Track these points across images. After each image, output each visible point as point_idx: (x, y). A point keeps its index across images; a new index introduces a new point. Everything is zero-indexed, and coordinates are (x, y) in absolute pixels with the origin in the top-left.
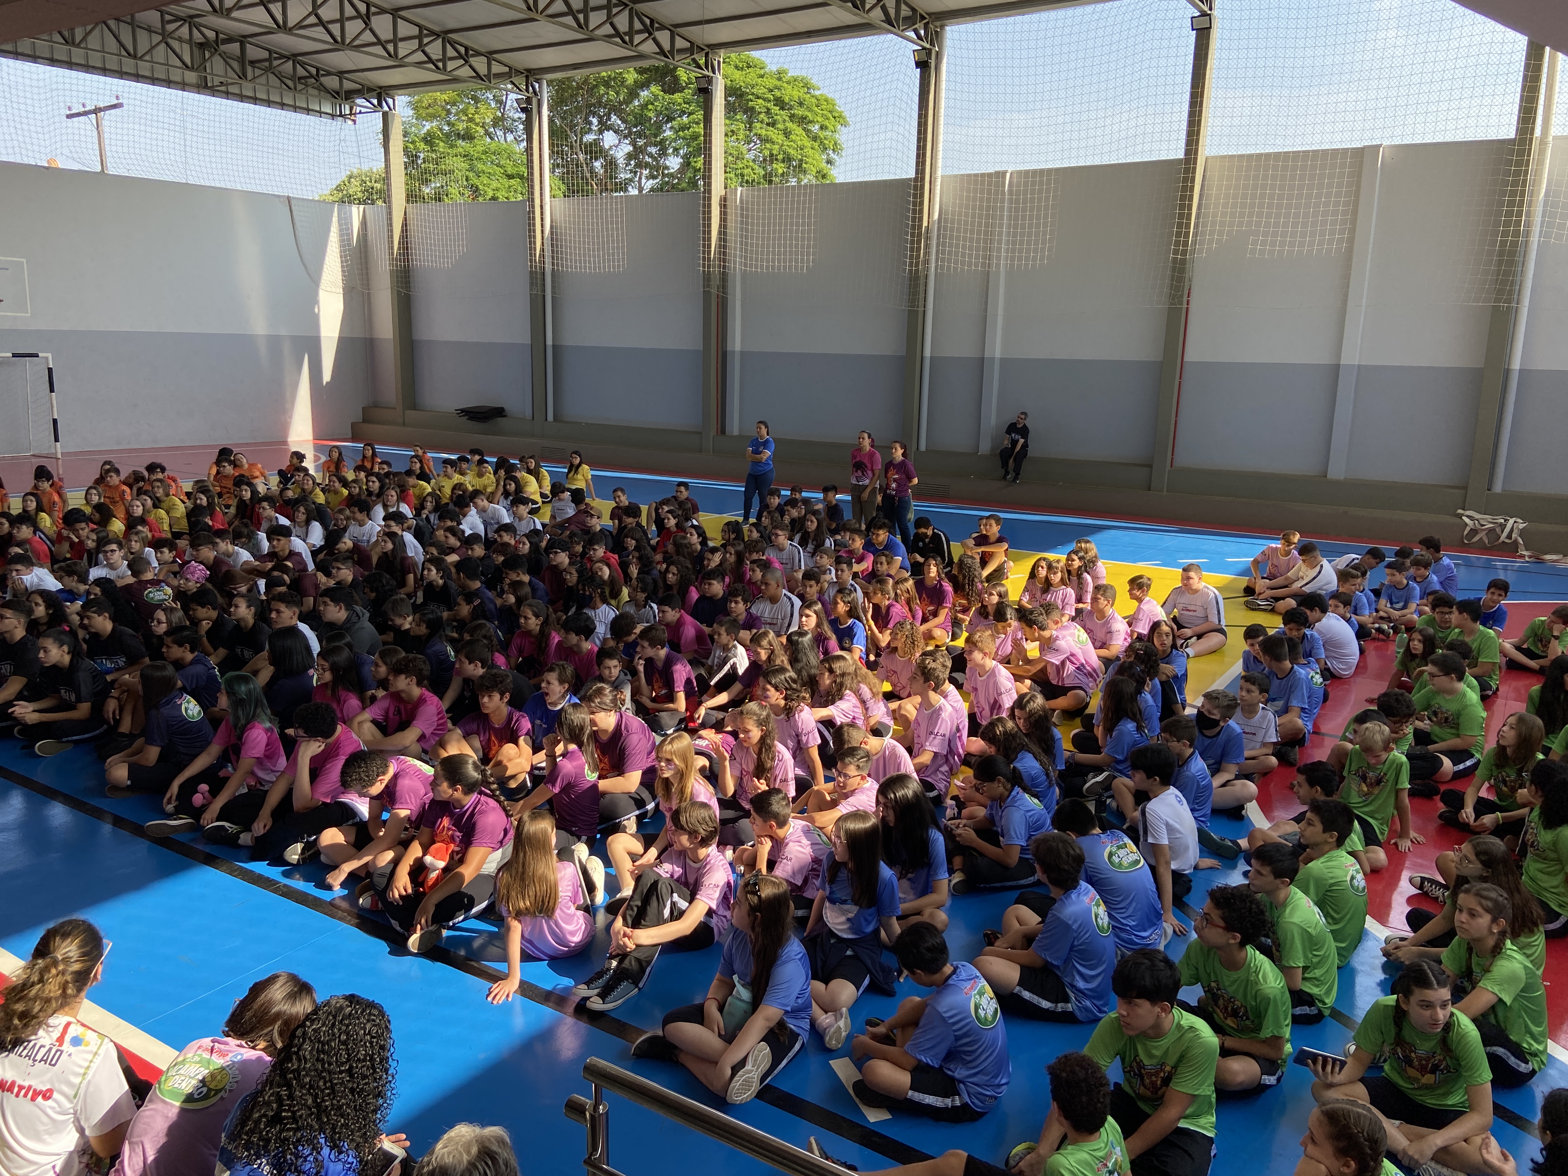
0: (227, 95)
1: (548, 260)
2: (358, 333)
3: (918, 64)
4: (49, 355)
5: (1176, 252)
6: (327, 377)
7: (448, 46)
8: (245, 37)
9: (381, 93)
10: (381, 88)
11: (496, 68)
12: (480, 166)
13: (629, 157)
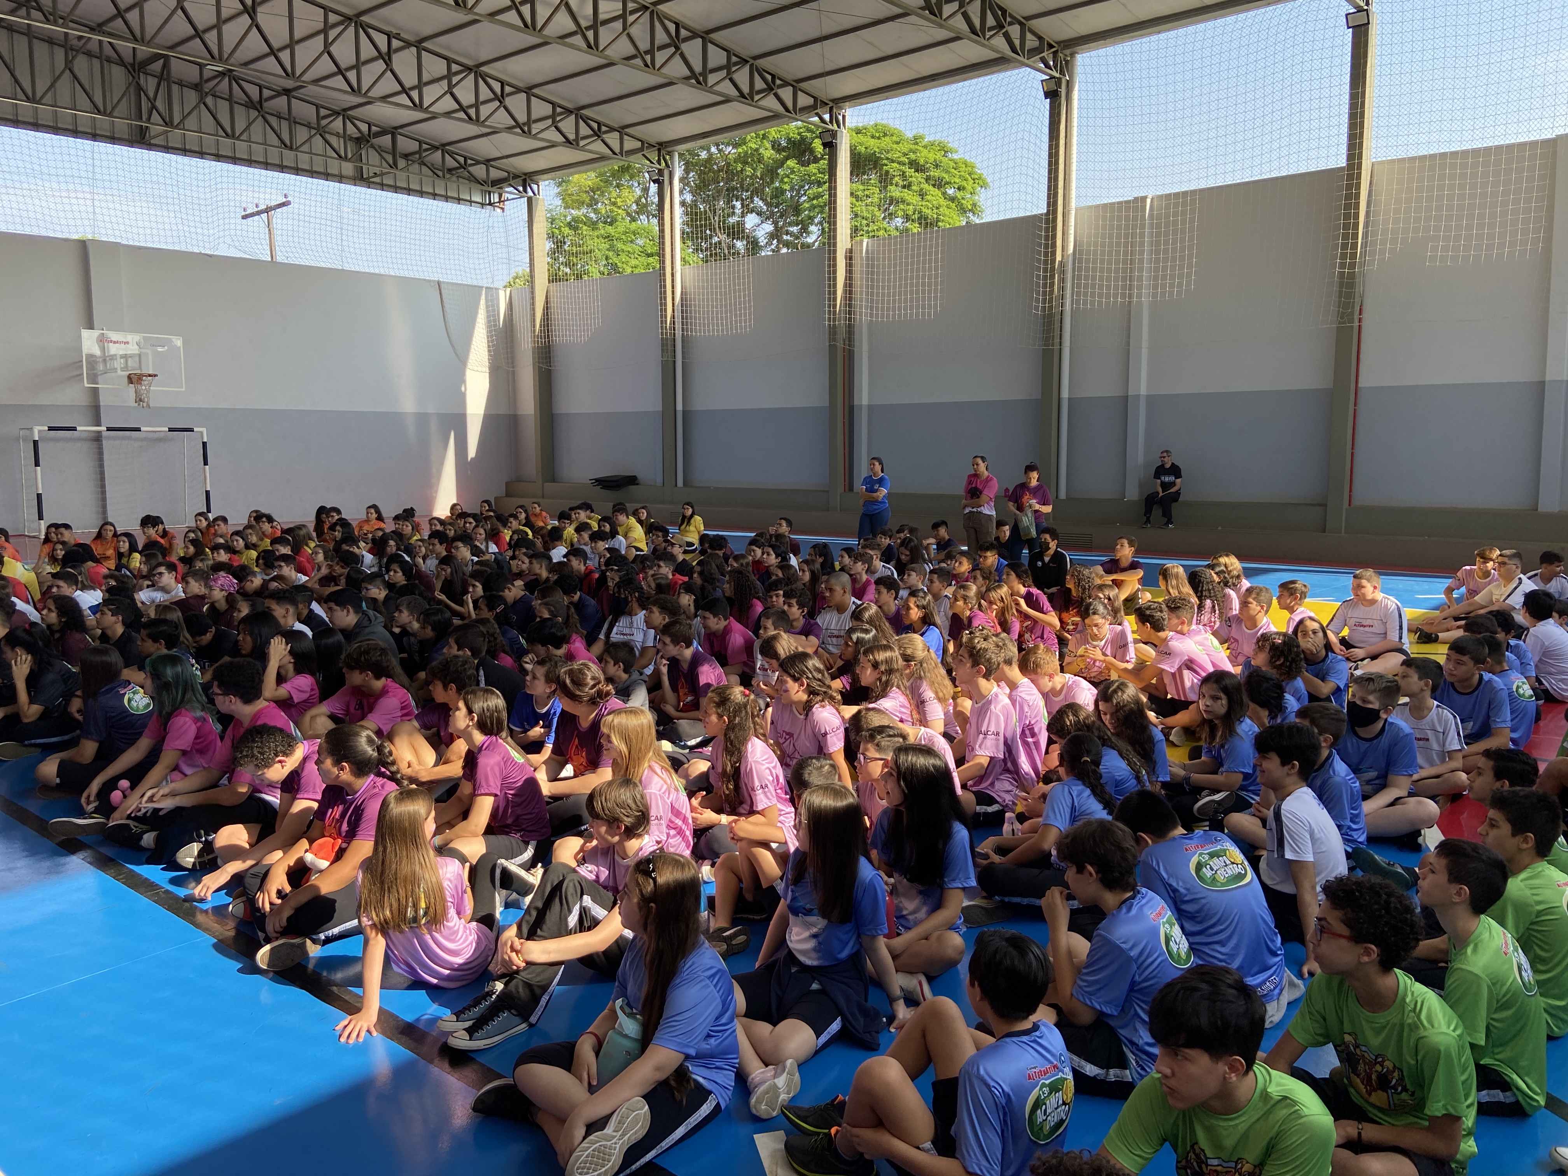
0: (382, 186)
1: (678, 326)
2: (503, 410)
3: (1047, 95)
4: (204, 430)
5: (1343, 266)
6: (472, 452)
7: (581, 122)
8: (396, 128)
9: (526, 179)
10: (525, 174)
11: (630, 144)
12: (620, 245)
13: (772, 236)
